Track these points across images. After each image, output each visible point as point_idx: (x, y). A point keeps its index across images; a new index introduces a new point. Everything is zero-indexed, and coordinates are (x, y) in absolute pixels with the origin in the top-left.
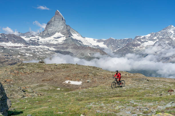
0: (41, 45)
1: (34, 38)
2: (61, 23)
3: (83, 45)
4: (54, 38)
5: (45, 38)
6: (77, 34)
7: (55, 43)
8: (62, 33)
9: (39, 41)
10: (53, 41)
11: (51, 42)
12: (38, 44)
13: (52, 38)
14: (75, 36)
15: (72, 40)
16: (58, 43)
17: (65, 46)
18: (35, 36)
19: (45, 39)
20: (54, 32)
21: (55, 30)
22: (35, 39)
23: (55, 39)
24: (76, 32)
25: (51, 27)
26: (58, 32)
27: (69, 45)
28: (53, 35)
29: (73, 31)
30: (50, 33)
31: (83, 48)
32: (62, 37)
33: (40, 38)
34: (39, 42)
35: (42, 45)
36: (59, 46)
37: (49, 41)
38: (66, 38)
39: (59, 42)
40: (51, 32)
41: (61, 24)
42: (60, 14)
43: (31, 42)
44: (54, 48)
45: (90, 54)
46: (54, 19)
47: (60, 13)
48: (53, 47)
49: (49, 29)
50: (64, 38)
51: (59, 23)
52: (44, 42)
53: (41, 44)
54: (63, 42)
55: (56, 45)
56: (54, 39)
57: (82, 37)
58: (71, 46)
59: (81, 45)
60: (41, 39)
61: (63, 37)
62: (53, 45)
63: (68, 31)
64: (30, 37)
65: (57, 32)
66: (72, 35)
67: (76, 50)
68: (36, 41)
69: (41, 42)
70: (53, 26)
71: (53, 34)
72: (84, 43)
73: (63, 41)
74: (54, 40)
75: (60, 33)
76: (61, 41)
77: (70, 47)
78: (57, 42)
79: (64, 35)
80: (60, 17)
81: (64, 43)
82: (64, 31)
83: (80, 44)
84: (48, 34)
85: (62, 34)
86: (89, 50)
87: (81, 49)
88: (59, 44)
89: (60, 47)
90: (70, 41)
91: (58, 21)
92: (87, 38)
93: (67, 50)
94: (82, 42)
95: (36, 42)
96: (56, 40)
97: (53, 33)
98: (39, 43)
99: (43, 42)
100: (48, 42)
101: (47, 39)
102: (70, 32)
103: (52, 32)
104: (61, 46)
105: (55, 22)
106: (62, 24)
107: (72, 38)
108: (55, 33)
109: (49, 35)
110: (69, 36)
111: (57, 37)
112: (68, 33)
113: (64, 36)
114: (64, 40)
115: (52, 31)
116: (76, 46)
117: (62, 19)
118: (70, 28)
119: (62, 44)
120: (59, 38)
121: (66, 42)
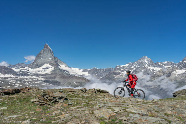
0: (30, 75)
1: (24, 69)
2: (50, 55)
3: (70, 75)
4: (43, 69)
5: (34, 69)
6: (64, 65)
7: (44, 73)
9: (28, 72)
10: (42, 71)
11: (40, 73)
14: (63, 67)
15: (60, 70)
17: (53, 76)
18: (25, 67)
19: (34, 70)
21: (44, 61)
22: (25, 70)
23: (44, 70)
24: (63, 63)
26: (47, 63)
27: (57, 75)
29: (60, 62)
30: (39, 65)
31: (70, 78)
33: (30, 69)
34: (29, 73)
35: (31, 75)
36: (47, 76)
38: (54, 68)
42: (49, 47)
44: (43, 78)
45: (76, 82)
46: (43, 52)
48: (42, 77)
49: (38, 60)
50: (53, 69)
51: (47, 55)
52: (34, 73)
53: (30, 74)
55: (45, 75)
57: (68, 67)
58: (59, 75)
59: (68, 74)
60: (31, 70)
61: (52, 67)
62: (42, 75)
63: (56, 62)
64: (20, 68)
65: (45, 63)
66: (60, 66)
67: (63, 79)
69: (30, 73)
70: (42, 58)
71: (42, 65)
72: (71, 73)
73: (51, 71)
75: (48, 64)
76: (49, 71)
77: (58, 77)
78: (46, 73)
79: (52, 65)
81: (52, 73)
82: (53, 62)
84: (38, 65)
85: (50, 65)
86: (76, 79)
87: (68, 78)
89: (48, 77)
90: (57, 71)
91: (47, 54)
92: (73, 69)
93: (55, 80)
94: (69, 72)
95: (25, 73)
96: (45, 71)
97: (42, 64)
99: (32, 73)
100: (37, 72)
101: (36, 70)
102: (58, 63)
104: (49, 76)
105: (44, 54)
107: (59, 68)
108: (44, 65)
109: (38, 66)
110: (57, 67)
112: (56, 64)
113: (52, 66)
115: (41, 62)
116: (64, 76)
117: (50, 51)
118: (58, 59)
119: (51, 74)
120: (47, 68)
121: (54, 72)
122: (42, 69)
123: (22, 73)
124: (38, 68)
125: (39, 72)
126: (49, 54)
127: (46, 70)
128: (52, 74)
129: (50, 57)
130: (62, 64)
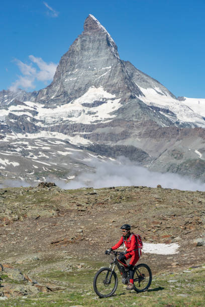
0: (43, 129)
1: (23, 107)
2: (104, 55)
3: (177, 123)
4: (84, 105)
5: (55, 107)
6: (158, 89)
7: (88, 120)
8: (109, 88)
9: (37, 118)
10: (80, 113)
11: (76, 120)
12: (36, 127)
13: (76, 105)
14: (151, 95)
15: (141, 107)
16: (97, 121)
17: (119, 130)
18: (26, 102)
19: (55, 111)
20: (83, 86)
21: (87, 79)
22: (25, 111)
23: (87, 109)
24: (153, 83)
25: (73, 70)
26: (97, 86)
27: (132, 127)
28: (80, 97)
29: (142, 78)
30: (69, 92)
31: (178, 134)
32: (109, 102)
33: (40, 108)
34: (37, 121)
35: (46, 129)
36: (99, 131)
37: (69, 116)
38: (122, 102)
39: (99, 119)
40: (75, 85)
41: (102, 58)
42: (101, 26)
43: (12, 121)
44: (85, 137)
45: (203, 151)
46: (82, 45)
47: (98, 23)
48: (81, 136)
49: (67, 76)
50: (117, 105)
51: (97, 55)
52: (54, 120)
53: (43, 126)
54: (114, 116)
55: (90, 128)
56: (85, 108)
57: (173, 96)
58: (138, 128)
59: (171, 123)
60: (43, 112)
61: (113, 99)
62: (82, 127)
63: (128, 79)
64: (9, 105)
65: (91, 85)
66: (141, 93)
67: (154, 141)
68: (28, 119)
69: (43, 122)
70: (80, 67)
71: (80, 91)
72: (181, 115)
73: (111, 114)
74: (84, 111)
75: (101, 89)
76: (105, 112)
77: (137, 132)
78: (95, 119)
79: (113, 93)
80: (100, 38)
81: (115, 120)
82: (115, 81)
83: (168, 120)
84: (65, 93)
85: (108, 92)
86: (200, 139)
87: (173, 137)
88: (100, 125)
89: (104, 134)
90: (133, 112)
91: (95, 51)
92: (189, 101)
93: (128, 142)
94: (173, 114)
95: (27, 123)
96: (90, 113)
97: (80, 89)
98: (38, 124)
99: (49, 120)
100: (65, 119)
101: (62, 111)
102: (133, 84)
103: (76, 88)
104: (106, 130)
105: (86, 53)
106: (106, 58)
107: (140, 103)
108: (85, 90)
109: (67, 97)
110: (132, 97)
111: (92, 102)
112: (128, 88)
113: (114, 96)
114: (117, 108)
115: (76, 82)
116: (156, 129)
117: (105, 43)
118: (134, 69)
119: (110, 125)
120: (98, 103)
121: (120, 117)
122: (81, 108)
123: (16, 123)
124: (68, 102)
125: (70, 119)
126: (103, 53)
127: (93, 110)
128: (113, 122)
129: (106, 63)
130: (151, 87)
